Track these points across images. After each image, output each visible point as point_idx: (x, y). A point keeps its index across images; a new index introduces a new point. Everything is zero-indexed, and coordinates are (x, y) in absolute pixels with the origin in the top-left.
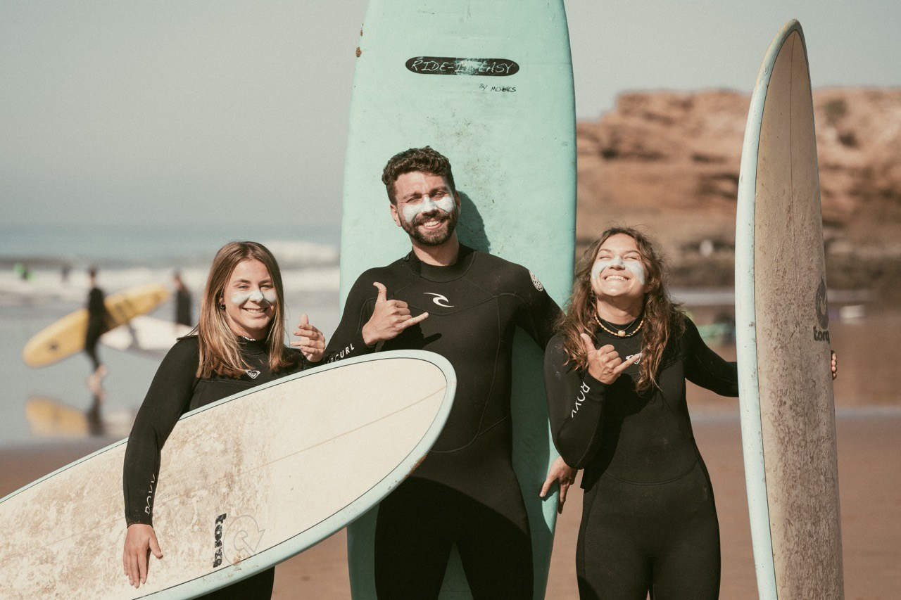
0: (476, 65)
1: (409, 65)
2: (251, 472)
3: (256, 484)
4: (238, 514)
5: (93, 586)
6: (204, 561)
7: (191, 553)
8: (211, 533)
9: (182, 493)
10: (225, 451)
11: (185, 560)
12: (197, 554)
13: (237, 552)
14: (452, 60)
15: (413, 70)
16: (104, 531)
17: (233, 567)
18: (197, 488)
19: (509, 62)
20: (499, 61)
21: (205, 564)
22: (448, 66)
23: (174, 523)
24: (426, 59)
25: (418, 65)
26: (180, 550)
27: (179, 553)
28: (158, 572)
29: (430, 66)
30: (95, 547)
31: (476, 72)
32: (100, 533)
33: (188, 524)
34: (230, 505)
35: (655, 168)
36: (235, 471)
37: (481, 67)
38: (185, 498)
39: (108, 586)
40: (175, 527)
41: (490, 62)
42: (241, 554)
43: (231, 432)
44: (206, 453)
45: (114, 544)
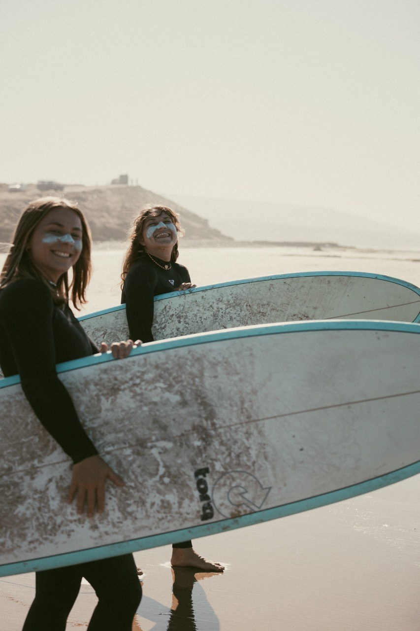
2: (233, 428)
3: (245, 441)
4: (225, 468)
5: (23, 536)
6: (188, 514)
7: (166, 506)
8: (191, 486)
9: (133, 443)
10: (184, 403)
11: (158, 512)
12: (175, 507)
13: (235, 507)
16: (21, 478)
17: (231, 521)
18: (154, 438)
21: (188, 516)
23: (130, 473)
26: (149, 501)
27: (148, 505)
28: (121, 523)
30: (13, 494)
32: (16, 480)
33: (152, 475)
34: (212, 459)
36: (207, 424)
38: (139, 448)
39: (45, 536)
40: (133, 477)
42: (240, 509)
43: (185, 383)
44: (155, 404)
45: (41, 492)
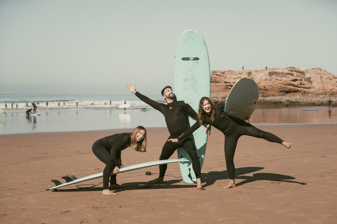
0: (192, 59)
1: (182, 59)
14: (188, 58)
15: (183, 60)
19: (198, 58)
20: (196, 58)
22: (188, 59)
24: (185, 58)
25: (184, 59)
29: (185, 59)
31: (192, 60)
35: (218, 84)
37: (193, 59)
41: (195, 58)
